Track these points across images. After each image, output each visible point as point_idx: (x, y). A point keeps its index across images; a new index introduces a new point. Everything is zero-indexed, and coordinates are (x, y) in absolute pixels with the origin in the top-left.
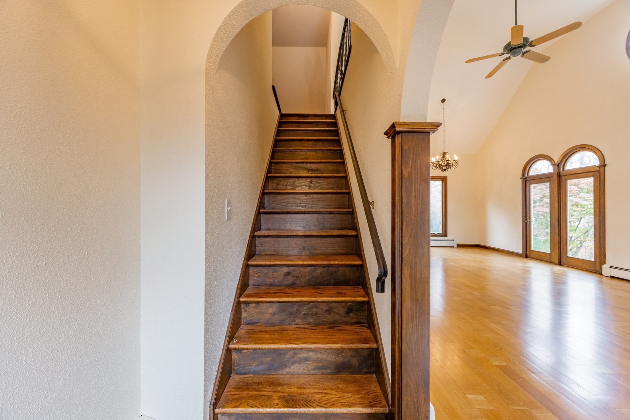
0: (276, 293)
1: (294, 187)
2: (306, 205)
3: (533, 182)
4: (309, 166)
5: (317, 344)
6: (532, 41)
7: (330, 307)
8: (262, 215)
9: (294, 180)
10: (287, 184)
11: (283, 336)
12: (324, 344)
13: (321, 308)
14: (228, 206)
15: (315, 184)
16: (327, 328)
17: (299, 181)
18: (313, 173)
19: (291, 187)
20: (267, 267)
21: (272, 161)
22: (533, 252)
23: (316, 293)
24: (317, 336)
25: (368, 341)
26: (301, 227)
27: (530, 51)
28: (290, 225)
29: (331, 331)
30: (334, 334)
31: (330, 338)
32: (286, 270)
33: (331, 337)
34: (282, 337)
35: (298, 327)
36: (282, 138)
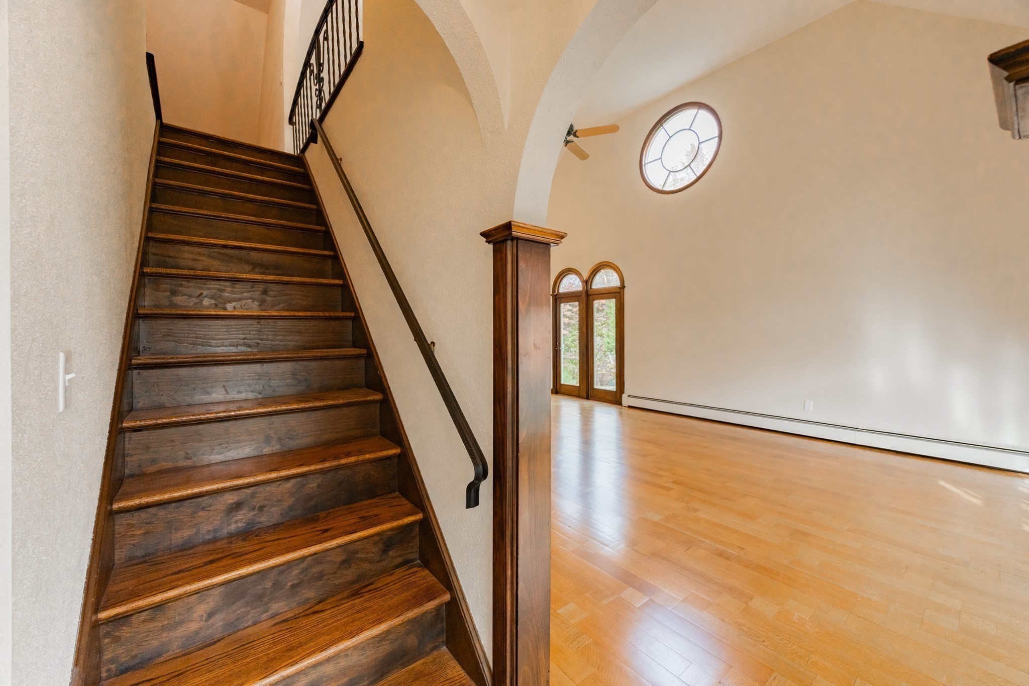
0: (211, 562)
1: (220, 302)
2: (259, 341)
3: (563, 300)
4: (254, 255)
5: (338, 642)
6: (576, 131)
7: (349, 555)
8: (135, 372)
9: (220, 285)
10: (201, 294)
11: (248, 660)
12: (354, 637)
13: (331, 561)
14: (67, 372)
15: (275, 297)
16: (348, 597)
17: (234, 288)
18: (266, 271)
19: (213, 302)
20: (174, 505)
21: (150, 235)
22: (564, 386)
23: (317, 533)
24: (332, 623)
25: (435, 593)
26: (253, 391)
27: (573, 141)
28: (223, 390)
29: (358, 600)
30: (367, 604)
31: (362, 618)
32: (231, 499)
33: (363, 614)
34: (248, 663)
35: (278, 621)
36: (171, 182)
